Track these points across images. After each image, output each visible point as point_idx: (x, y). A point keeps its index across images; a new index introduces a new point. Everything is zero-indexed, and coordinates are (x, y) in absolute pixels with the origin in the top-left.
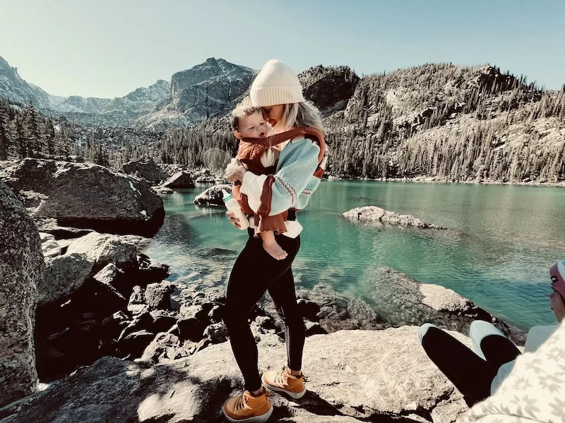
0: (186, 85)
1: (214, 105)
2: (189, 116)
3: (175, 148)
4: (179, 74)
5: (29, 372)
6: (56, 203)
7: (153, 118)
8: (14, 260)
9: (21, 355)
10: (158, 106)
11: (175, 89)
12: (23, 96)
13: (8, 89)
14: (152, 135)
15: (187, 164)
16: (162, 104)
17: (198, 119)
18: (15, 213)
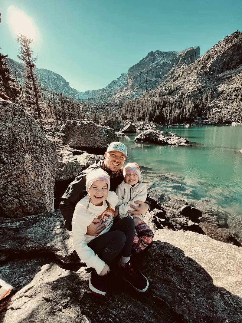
0: (136, 73)
1: (150, 82)
2: (136, 92)
3: (128, 111)
4: (132, 67)
5: (46, 206)
6: (76, 140)
7: (119, 96)
8: (38, 158)
9: (44, 198)
10: (121, 89)
11: (130, 77)
12: (71, 94)
13: (66, 92)
14: (118, 105)
15: (134, 120)
16: (123, 87)
17: (141, 93)
18: (38, 138)
